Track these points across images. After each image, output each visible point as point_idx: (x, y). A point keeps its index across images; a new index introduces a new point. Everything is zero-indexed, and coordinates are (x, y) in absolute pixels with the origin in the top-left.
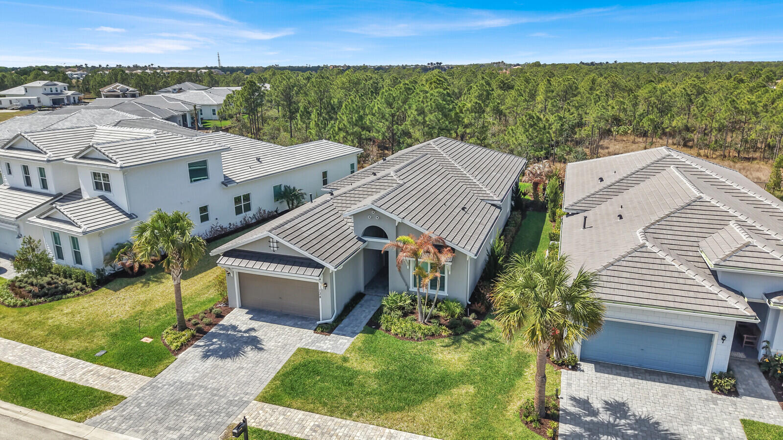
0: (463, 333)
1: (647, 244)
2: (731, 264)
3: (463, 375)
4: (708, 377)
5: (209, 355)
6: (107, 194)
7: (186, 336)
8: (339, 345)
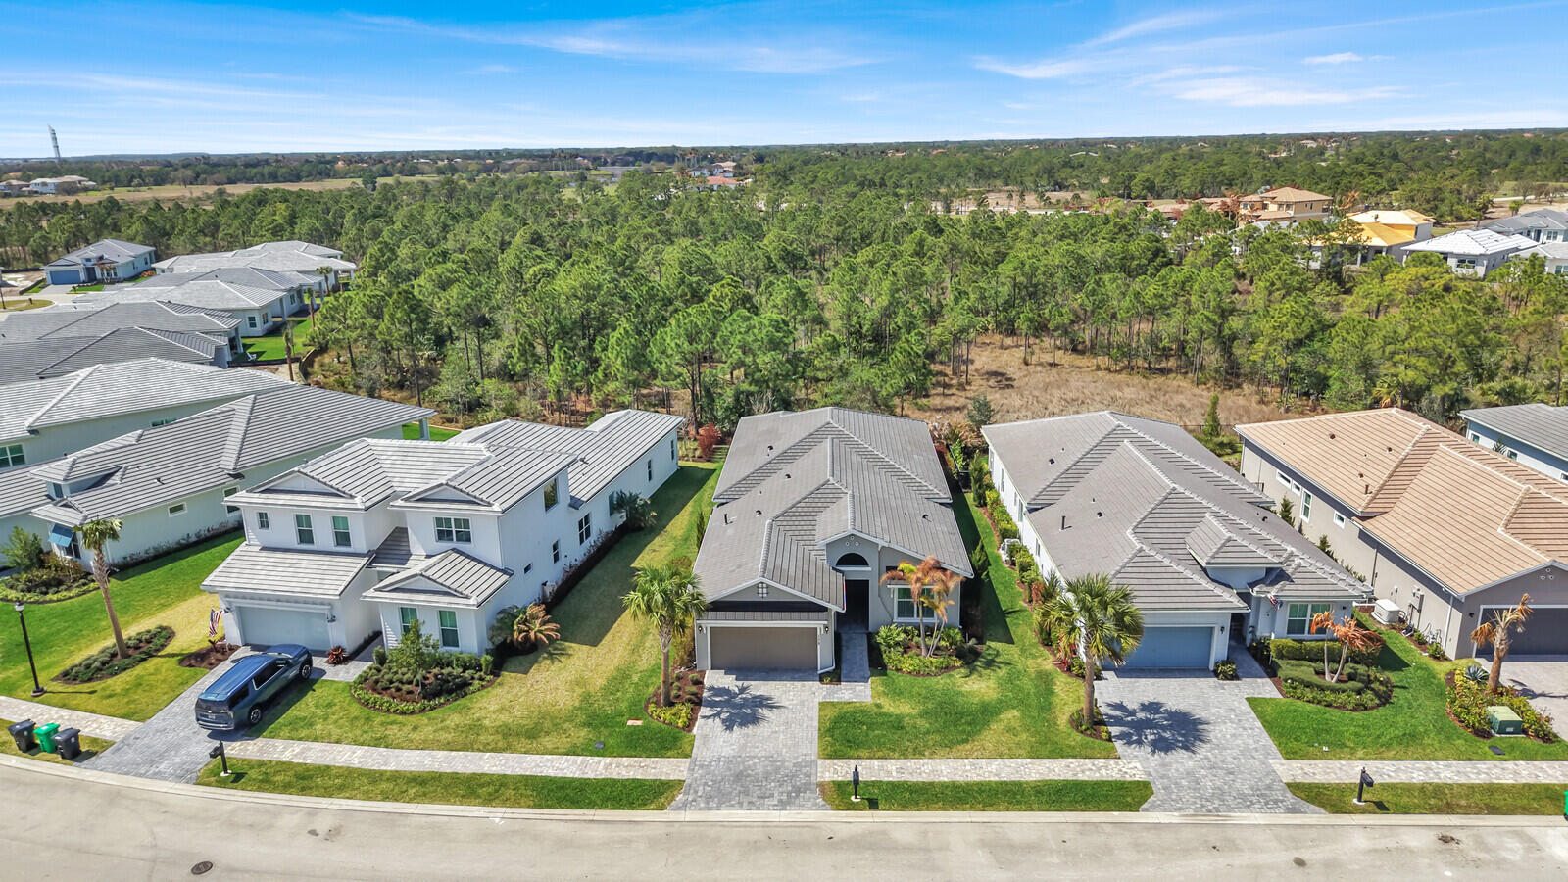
0: (974, 661)
1: (1144, 547)
2: (1220, 560)
3: (1000, 701)
4: (1212, 667)
5: (729, 725)
6: (462, 546)
7: (684, 710)
8: (859, 693)
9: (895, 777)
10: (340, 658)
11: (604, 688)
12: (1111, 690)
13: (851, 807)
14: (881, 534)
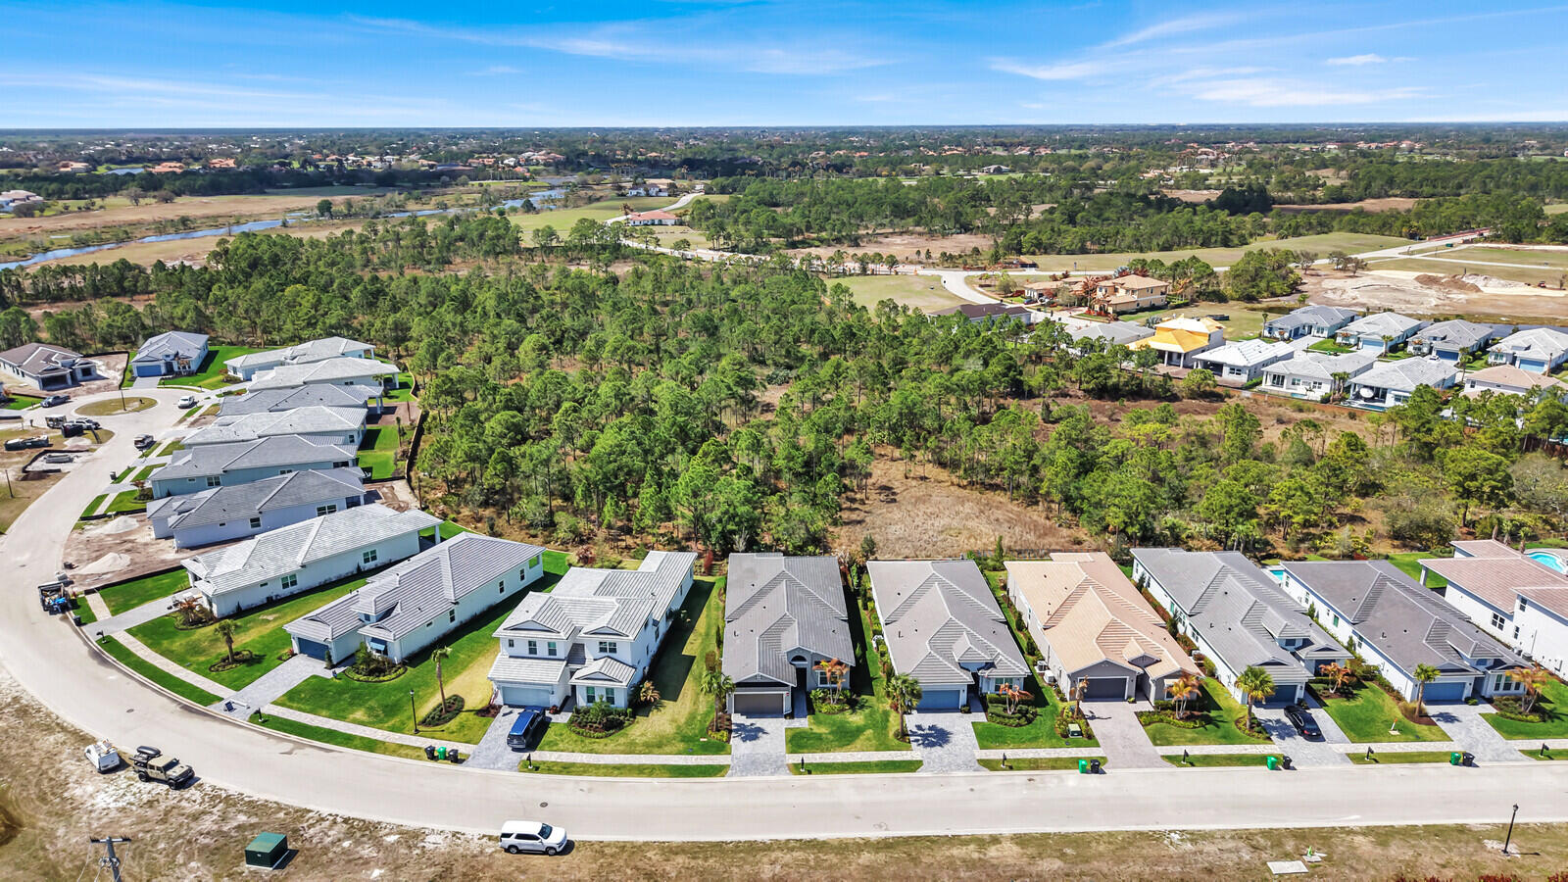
0: (855, 706)
1: (932, 651)
2: (964, 660)
3: (865, 725)
4: (959, 708)
5: (744, 740)
6: (612, 655)
7: (725, 733)
8: (803, 723)
9: (818, 761)
10: (556, 711)
11: (686, 723)
12: (913, 720)
13: (801, 774)
14: (813, 648)
